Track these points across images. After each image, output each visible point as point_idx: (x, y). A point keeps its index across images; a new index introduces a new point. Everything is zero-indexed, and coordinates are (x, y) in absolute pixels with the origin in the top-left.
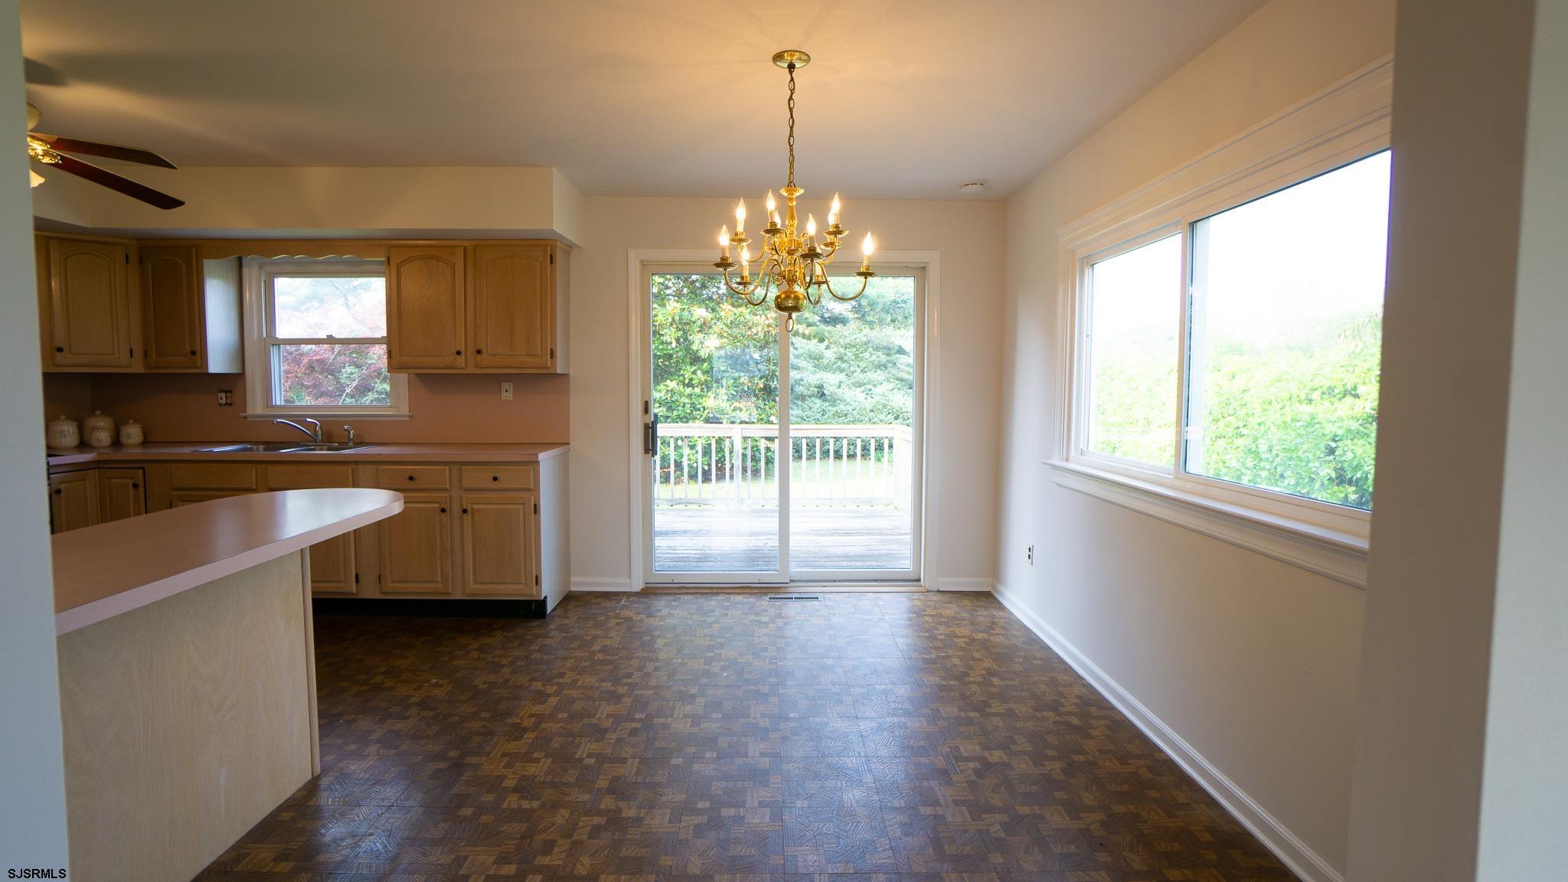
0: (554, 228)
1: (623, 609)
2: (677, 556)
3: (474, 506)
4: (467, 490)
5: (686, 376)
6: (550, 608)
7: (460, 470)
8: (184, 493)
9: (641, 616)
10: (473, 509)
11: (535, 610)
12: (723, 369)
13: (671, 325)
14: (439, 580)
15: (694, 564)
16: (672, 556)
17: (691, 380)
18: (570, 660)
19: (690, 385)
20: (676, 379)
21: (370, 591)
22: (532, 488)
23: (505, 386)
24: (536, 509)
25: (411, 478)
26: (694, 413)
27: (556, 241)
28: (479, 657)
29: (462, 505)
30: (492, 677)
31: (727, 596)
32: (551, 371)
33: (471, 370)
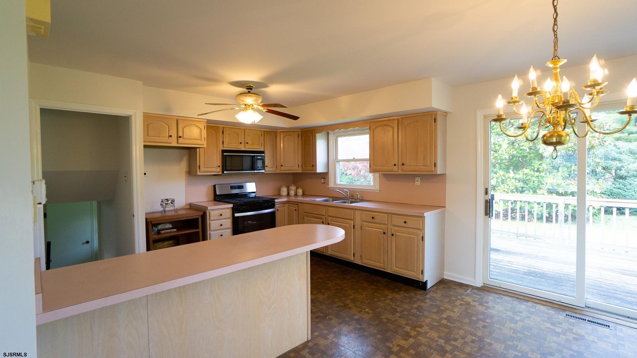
0: (433, 106)
1: (467, 296)
2: (511, 268)
3: (397, 233)
4: (394, 226)
5: (535, 166)
6: (429, 286)
7: (392, 217)
9: (475, 303)
10: (396, 234)
11: (422, 286)
14: (382, 262)
15: (522, 276)
16: (509, 267)
17: (538, 168)
18: (429, 319)
19: (538, 171)
20: (529, 168)
21: (358, 262)
22: (421, 228)
23: (417, 179)
24: (423, 238)
25: (373, 218)
26: (540, 186)
27: (437, 111)
28: (389, 304)
29: (392, 232)
30: (390, 316)
31: (535, 305)
32: (434, 173)
33: (400, 172)
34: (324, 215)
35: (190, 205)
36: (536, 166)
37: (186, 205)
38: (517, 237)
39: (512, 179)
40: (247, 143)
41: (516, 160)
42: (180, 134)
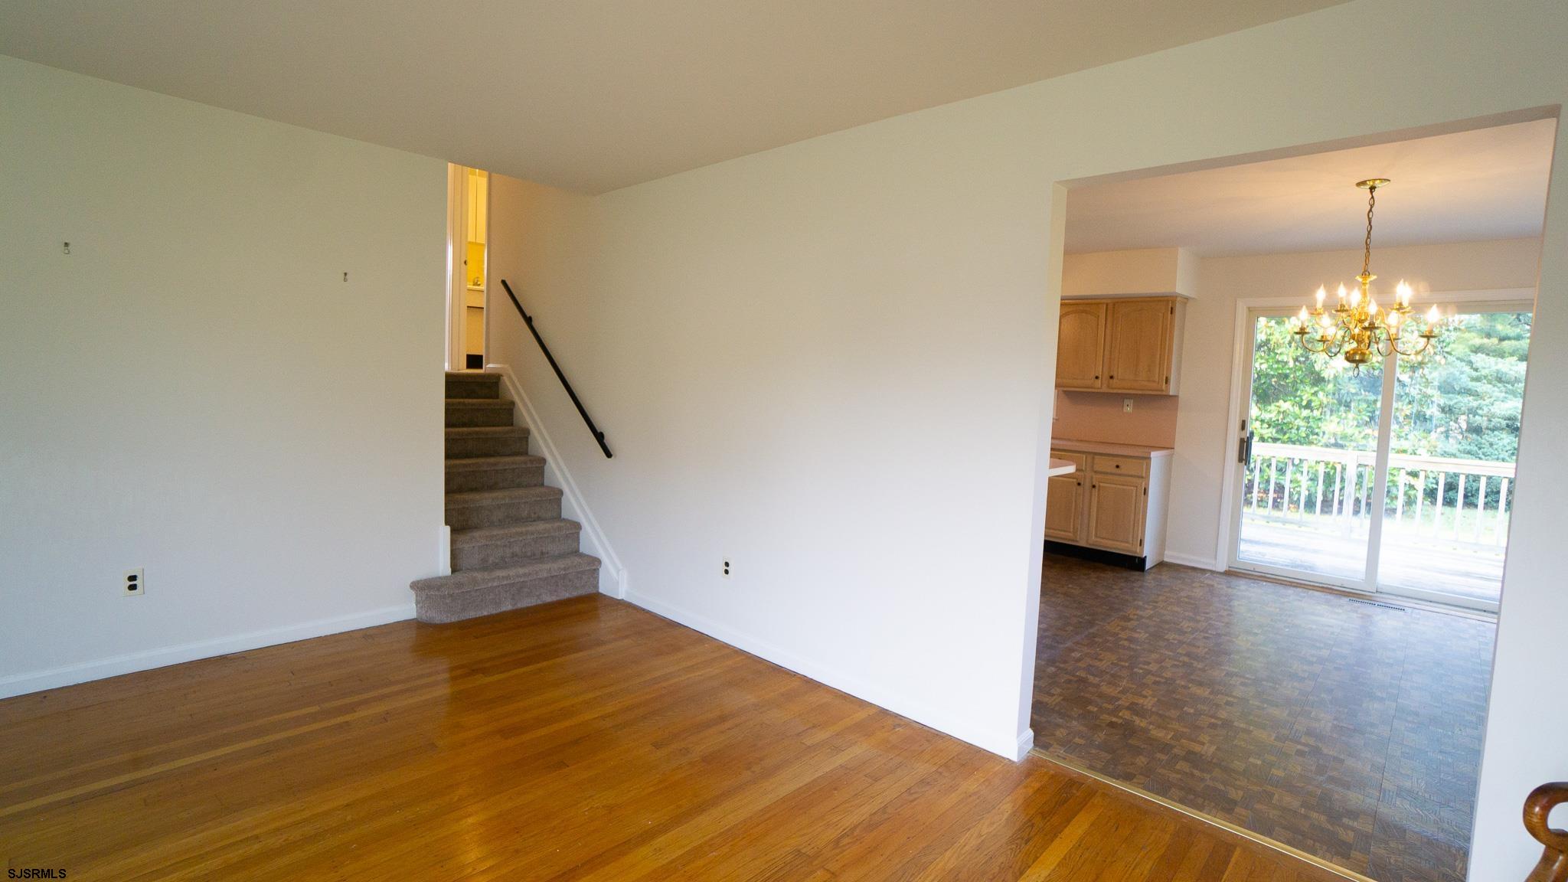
0: (1176, 290)
3: (1101, 484)
4: (1096, 472)
5: (1304, 398)
6: (1148, 565)
7: (1093, 458)
9: (1222, 587)
10: (1099, 486)
11: (1136, 564)
12: (1353, 391)
13: (1290, 343)
14: (1071, 531)
17: (1309, 402)
18: (1162, 596)
19: (1308, 406)
20: (1290, 400)
22: (1144, 475)
23: (1127, 402)
24: (1145, 492)
26: (1311, 437)
27: (1177, 297)
29: (1092, 482)
30: (1107, 592)
32: (1164, 393)
33: (1105, 389)
36: (1306, 397)
38: (1268, 522)
39: (1254, 422)
41: (1264, 383)
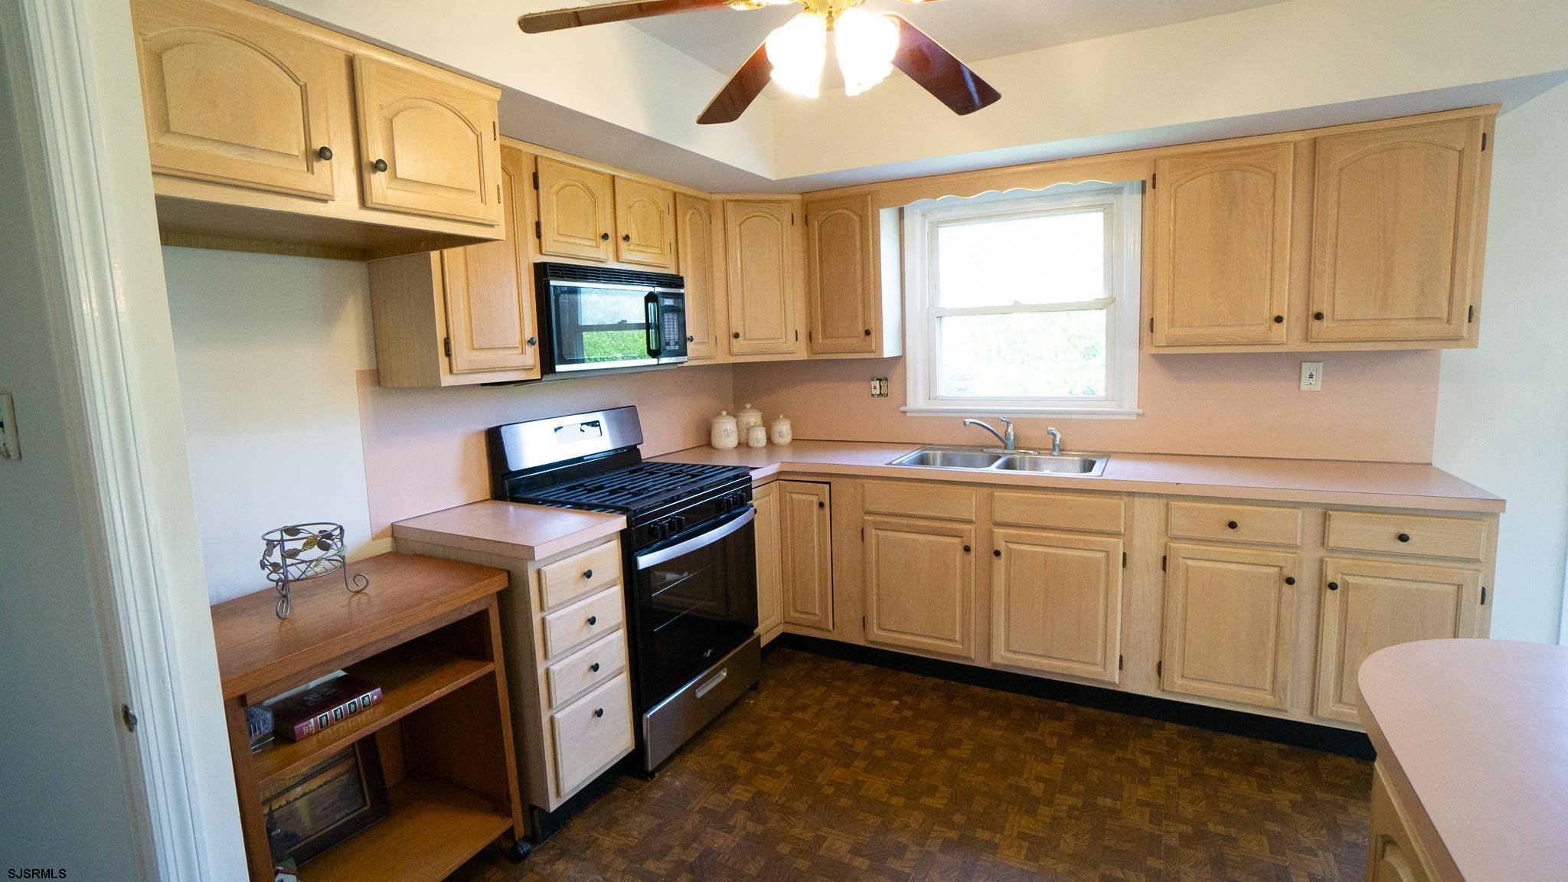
3: (1353, 580)
7: (1324, 517)
8: (885, 519)
21: (1140, 683)
22: (1478, 557)
23: (1308, 369)
24: (1484, 595)
25: (1232, 525)
27: (1500, 107)
34: (970, 522)
35: (395, 532)
37: (373, 540)
40: (627, 238)
42: (376, 151)
